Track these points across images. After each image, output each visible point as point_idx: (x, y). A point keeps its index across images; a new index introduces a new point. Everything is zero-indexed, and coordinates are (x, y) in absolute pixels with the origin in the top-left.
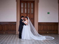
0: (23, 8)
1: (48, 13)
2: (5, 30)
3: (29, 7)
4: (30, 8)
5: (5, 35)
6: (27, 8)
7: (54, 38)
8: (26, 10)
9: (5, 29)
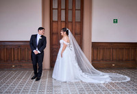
0: (57, 9)
1: (115, 21)
2: (16, 58)
3: (70, 6)
4: (73, 9)
5: (15, 71)
6: (66, 9)
7: (128, 79)
8: (63, 13)
9: (16, 56)
